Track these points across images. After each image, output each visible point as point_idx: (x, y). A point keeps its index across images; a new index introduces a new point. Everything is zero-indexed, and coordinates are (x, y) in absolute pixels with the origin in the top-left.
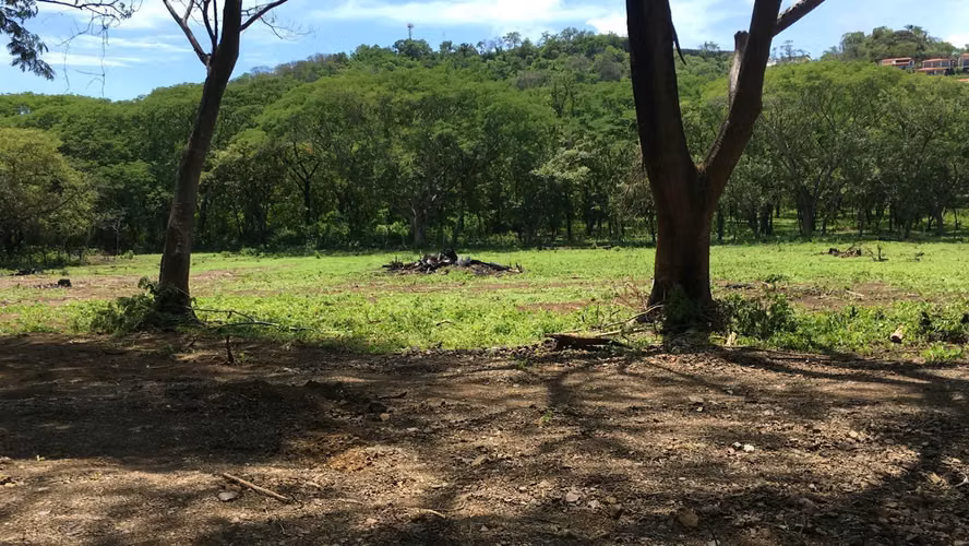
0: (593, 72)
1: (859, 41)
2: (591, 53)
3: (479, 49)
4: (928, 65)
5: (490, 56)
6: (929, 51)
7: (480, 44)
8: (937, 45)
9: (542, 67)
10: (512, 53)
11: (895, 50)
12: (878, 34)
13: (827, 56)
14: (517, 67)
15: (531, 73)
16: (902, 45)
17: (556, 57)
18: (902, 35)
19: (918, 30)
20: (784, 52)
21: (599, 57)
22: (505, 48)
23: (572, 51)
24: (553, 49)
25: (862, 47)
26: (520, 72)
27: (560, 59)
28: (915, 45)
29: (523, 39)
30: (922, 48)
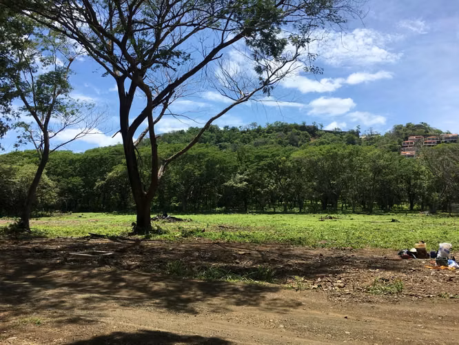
0: (287, 139)
1: (401, 128)
2: (286, 132)
3: (240, 129)
4: (429, 139)
5: (244, 132)
6: (430, 133)
7: (240, 127)
8: (434, 130)
9: (266, 137)
10: (254, 131)
11: (416, 133)
12: (408, 126)
13: (387, 135)
14: (255, 137)
15: (261, 140)
16: (418, 130)
17: (271, 132)
18: (419, 126)
19: (426, 124)
20: (369, 132)
21: (289, 133)
22: (251, 129)
23: (278, 130)
24: (270, 130)
25: (401, 131)
26: (256, 139)
27: (273, 133)
28: (424, 131)
29: (258, 125)
30: (428, 132)
